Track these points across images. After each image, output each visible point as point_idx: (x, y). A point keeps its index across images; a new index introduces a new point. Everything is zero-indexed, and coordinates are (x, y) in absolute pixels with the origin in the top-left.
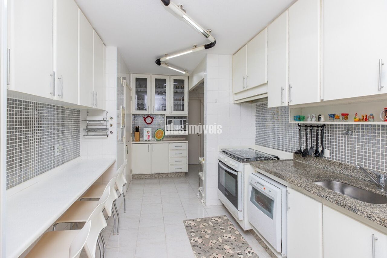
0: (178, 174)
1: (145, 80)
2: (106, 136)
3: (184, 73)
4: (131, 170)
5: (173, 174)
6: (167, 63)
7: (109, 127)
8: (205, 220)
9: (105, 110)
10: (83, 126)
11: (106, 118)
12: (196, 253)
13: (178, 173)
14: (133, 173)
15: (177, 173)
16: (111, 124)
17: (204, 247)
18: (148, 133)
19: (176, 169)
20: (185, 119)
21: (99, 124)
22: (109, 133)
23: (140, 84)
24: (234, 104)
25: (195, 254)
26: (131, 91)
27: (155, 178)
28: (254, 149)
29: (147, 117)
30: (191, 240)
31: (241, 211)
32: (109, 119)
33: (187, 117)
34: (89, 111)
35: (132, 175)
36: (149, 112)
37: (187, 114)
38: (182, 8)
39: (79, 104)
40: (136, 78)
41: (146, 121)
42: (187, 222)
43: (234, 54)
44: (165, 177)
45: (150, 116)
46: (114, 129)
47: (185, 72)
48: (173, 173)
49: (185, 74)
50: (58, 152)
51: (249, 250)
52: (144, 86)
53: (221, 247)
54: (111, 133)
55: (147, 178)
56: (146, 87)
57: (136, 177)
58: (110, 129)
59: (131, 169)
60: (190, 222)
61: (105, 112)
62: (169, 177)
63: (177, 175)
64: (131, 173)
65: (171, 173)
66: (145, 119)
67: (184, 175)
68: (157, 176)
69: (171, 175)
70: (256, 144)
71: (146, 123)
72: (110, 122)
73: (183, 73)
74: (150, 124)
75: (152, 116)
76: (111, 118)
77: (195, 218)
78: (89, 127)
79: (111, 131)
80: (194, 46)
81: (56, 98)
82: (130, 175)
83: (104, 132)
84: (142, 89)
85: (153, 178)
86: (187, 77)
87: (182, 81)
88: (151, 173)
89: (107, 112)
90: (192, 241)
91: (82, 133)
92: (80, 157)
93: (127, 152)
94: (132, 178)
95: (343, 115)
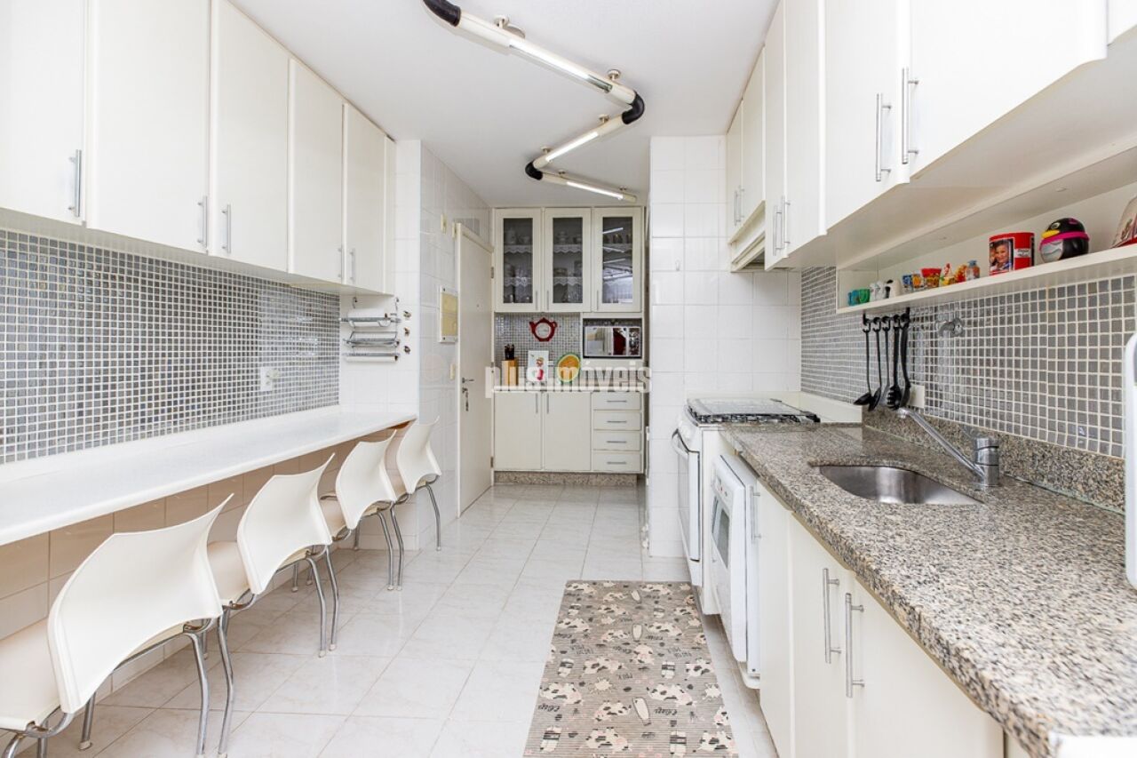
0: (617, 477)
1: (528, 223)
2: (393, 358)
3: (620, 197)
4: (492, 459)
5: (602, 476)
6: (564, 173)
7: (401, 336)
8: (625, 587)
9: (391, 296)
10: (344, 334)
11: (396, 315)
12: (555, 649)
13: (619, 474)
14: (499, 466)
15: (614, 474)
16: (406, 330)
17: (583, 640)
18: (540, 365)
19: (609, 463)
20: (635, 325)
21: (376, 327)
22: (400, 350)
23: (516, 235)
24: (732, 272)
25: (553, 651)
26: (493, 254)
27: (556, 484)
28: (783, 401)
29: (538, 323)
30: (561, 622)
31: (698, 561)
32: (401, 316)
33: (640, 320)
34: (358, 299)
35: (495, 472)
36: (537, 308)
37: (641, 312)
38: (509, 25)
39: (291, 271)
40: (505, 220)
41: (537, 332)
42: (574, 585)
43: (728, 132)
44: (582, 485)
45: (547, 318)
46: (412, 341)
47: (621, 193)
48: (603, 474)
49: (622, 200)
50: (268, 383)
51: (702, 664)
52: (526, 239)
53: (628, 647)
54: (407, 350)
55: (534, 484)
56: (530, 242)
57: (506, 478)
58: (405, 341)
59: (492, 455)
60: (584, 586)
61: (393, 300)
62: (594, 484)
63: (615, 479)
64: (492, 466)
65: (597, 474)
66: (533, 326)
67: (635, 481)
68: (559, 480)
69: (598, 480)
70: (802, 390)
71: (537, 337)
72: (405, 323)
73: (616, 198)
74: (547, 339)
75: (551, 320)
76: (407, 315)
77: (599, 579)
78: (358, 337)
79: (406, 347)
80: (601, 119)
81: (215, 250)
82: (490, 473)
83: (389, 348)
84: (521, 249)
85: (549, 485)
86: (639, 209)
87: (627, 222)
88: (542, 470)
89: (398, 301)
90: (563, 626)
91: (344, 349)
92: (337, 406)
93: (465, 407)
94: (496, 480)
95: (926, 273)
